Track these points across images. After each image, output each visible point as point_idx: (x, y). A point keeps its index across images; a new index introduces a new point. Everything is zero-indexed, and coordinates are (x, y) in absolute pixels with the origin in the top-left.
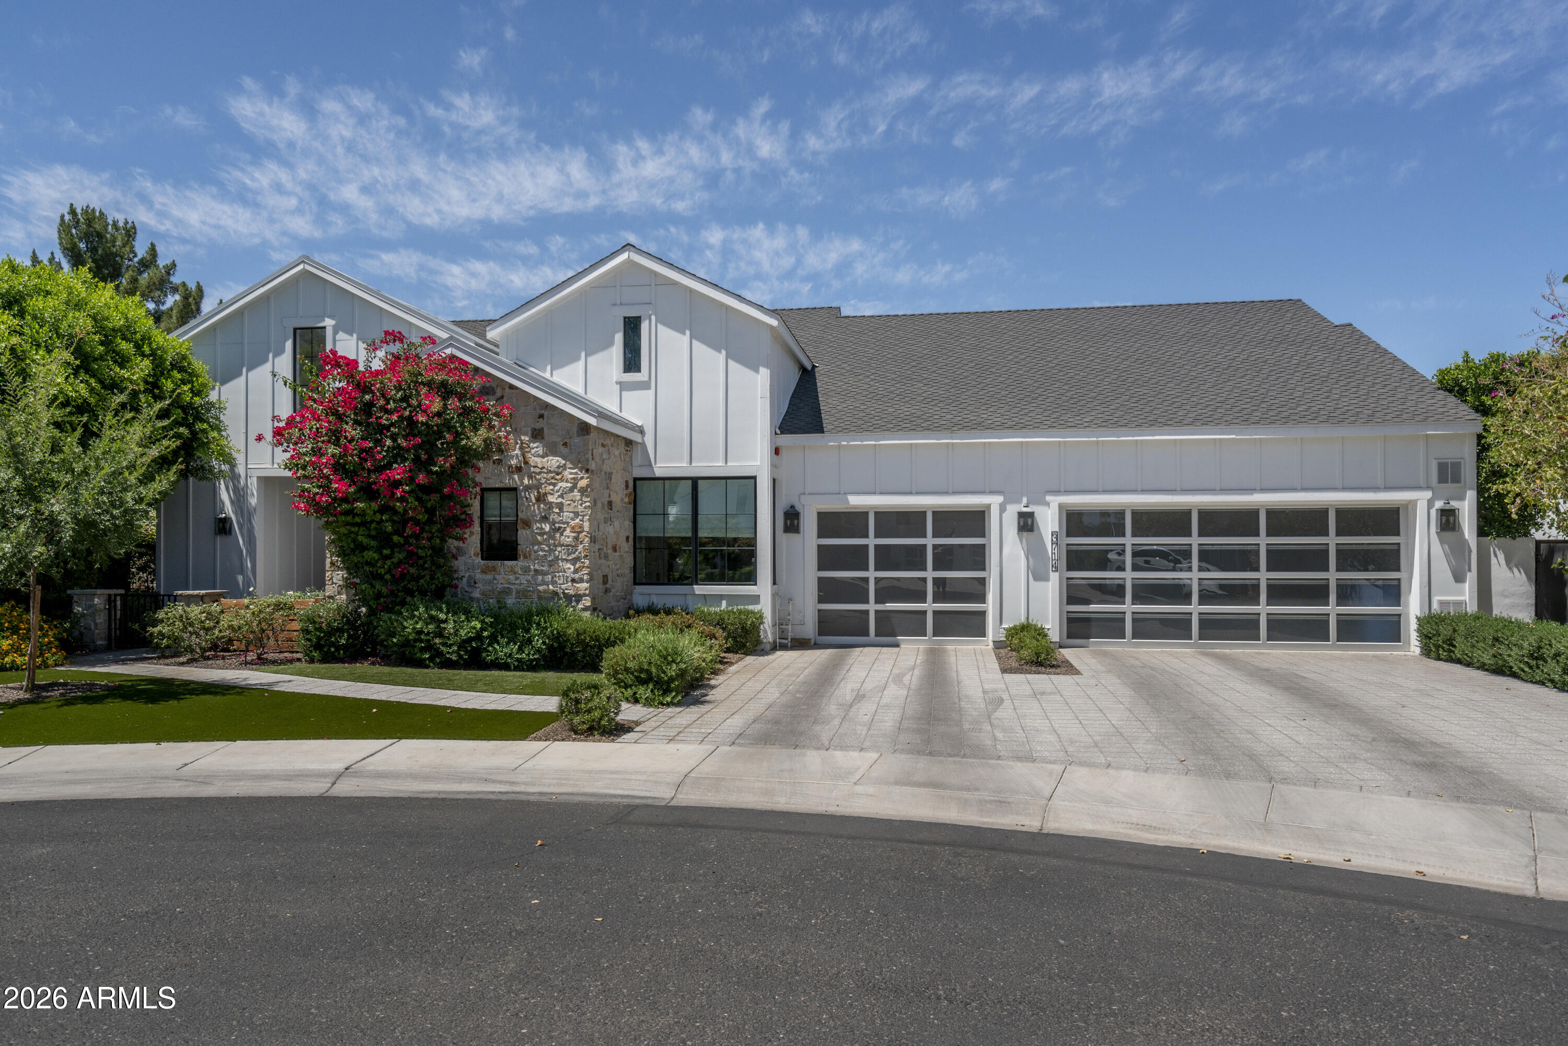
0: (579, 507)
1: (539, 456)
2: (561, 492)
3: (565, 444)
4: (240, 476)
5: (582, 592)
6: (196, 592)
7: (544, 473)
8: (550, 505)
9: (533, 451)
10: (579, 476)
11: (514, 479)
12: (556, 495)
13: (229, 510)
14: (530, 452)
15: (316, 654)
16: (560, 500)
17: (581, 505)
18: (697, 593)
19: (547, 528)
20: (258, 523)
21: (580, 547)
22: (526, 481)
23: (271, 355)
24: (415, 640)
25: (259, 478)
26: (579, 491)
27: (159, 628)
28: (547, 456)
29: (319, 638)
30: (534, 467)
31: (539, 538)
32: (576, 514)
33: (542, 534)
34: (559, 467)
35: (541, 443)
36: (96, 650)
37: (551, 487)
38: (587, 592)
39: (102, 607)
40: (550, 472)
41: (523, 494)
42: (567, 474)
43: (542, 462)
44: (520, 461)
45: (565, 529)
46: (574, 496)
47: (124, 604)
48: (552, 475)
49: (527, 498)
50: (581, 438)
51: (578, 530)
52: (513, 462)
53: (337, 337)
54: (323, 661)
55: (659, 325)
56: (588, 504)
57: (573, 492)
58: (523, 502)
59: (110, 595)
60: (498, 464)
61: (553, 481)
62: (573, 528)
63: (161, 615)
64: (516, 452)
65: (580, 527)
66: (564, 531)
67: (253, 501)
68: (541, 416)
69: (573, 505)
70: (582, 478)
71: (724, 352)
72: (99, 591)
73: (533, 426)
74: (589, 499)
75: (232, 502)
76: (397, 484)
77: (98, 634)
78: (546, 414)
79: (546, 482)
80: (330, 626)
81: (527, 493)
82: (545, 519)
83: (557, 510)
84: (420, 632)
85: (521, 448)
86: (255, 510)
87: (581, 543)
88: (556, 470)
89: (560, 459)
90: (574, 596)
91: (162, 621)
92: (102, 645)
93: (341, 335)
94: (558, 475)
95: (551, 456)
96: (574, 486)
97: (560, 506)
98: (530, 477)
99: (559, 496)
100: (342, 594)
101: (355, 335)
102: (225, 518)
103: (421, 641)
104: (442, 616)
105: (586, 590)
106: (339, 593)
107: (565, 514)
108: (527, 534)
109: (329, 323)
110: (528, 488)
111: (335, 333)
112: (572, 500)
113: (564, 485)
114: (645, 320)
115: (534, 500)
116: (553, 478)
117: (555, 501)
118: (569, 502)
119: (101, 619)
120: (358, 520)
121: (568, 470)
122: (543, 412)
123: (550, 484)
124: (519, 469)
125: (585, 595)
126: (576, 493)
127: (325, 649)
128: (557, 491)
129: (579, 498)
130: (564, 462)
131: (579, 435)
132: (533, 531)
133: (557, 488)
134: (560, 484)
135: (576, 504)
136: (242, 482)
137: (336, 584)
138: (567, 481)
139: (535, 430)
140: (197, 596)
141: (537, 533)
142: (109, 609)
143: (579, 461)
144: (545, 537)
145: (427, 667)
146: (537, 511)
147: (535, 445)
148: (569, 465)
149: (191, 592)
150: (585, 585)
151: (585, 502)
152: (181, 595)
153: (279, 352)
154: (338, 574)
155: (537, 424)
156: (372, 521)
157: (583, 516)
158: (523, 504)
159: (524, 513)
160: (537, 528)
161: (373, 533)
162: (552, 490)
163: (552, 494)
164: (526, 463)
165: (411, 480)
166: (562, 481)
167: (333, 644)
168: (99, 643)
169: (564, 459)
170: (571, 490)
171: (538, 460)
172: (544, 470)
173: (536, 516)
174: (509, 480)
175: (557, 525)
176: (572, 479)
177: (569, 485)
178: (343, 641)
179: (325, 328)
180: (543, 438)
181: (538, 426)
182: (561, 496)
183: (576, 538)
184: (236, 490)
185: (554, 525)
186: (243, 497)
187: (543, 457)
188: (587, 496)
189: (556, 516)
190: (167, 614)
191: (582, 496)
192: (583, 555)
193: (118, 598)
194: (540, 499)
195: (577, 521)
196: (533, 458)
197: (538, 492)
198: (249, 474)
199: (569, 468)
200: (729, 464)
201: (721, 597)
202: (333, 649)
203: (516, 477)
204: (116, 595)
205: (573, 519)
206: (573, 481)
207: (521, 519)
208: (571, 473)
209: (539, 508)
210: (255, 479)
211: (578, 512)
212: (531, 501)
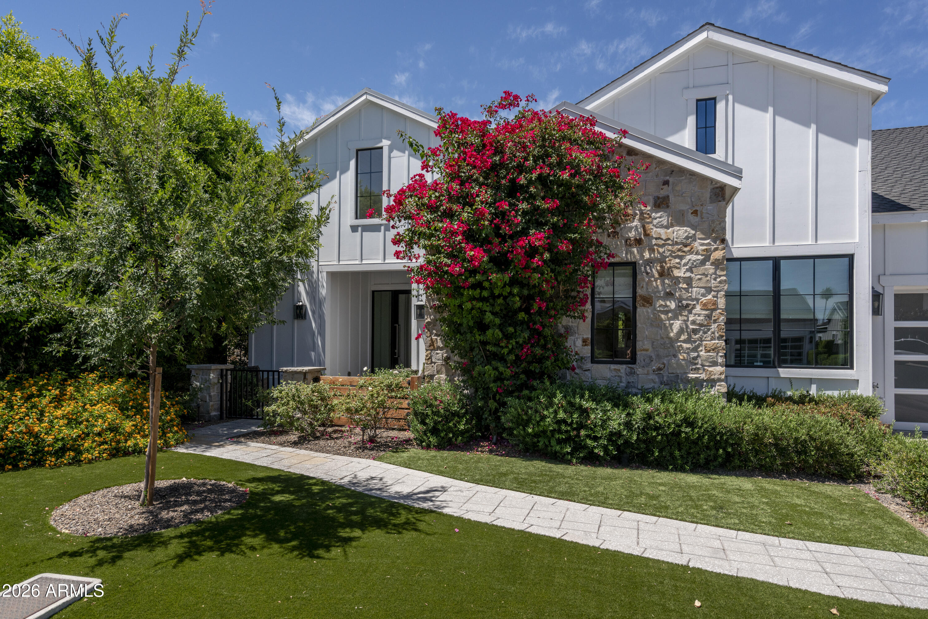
0: (713, 281)
1: (662, 227)
2: (690, 265)
3: (695, 213)
4: (313, 272)
5: (716, 377)
6: (300, 369)
7: (669, 245)
8: (677, 280)
9: (655, 222)
10: (713, 248)
11: (632, 253)
12: (684, 269)
13: (305, 300)
14: (651, 222)
15: (433, 440)
16: (688, 274)
17: (715, 279)
18: (782, 376)
19: (672, 305)
20: (327, 309)
21: (714, 326)
22: (647, 255)
23: (338, 173)
24: (553, 431)
25: (327, 272)
26: (712, 264)
27: (273, 407)
28: (672, 226)
29: (436, 423)
30: (656, 239)
31: (663, 316)
32: (709, 290)
33: (666, 313)
34: (687, 238)
35: (665, 212)
36: (210, 421)
37: (677, 260)
38: (723, 377)
39: (216, 381)
40: (677, 243)
41: (643, 268)
42: (697, 245)
43: (666, 233)
44: (640, 234)
45: (694, 307)
46: (706, 269)
47: (234, 378)
48: (679, 247)
49: (647, 273)
50: (715, 204)
51: (711, 308)
52: (632, 234)
53: (392, 155)
54: (440, 447)
55: (736, 105)
56: (724, 278)
57: (705, 265)
58: (642, 278)
59: (222, 370)
60: (614, 236)
61: (680, 253)
62: (705, 305)
63: (275, 393)
64: (635, 224)
65: (714, 304)
66: (693, 308)
67: (323, 292)
68: (666, 183)
69: (705, 279)
70: (716, 249)
71: (814, 126)
72: (214, 367)
73: (656, 194)
74: (725, 273)
75: (307, 293)
76: (533, 252)
77: (212, 406)
78: (671, 180)
79: (671, 255)
80: (448, 410)
81: (648, 268)
82: (669, 295)
83: (685, 286)
84: (559, 422)
85: (642, 219)
86: (325, 298)
87: (715, 322)
88: (684, 241)
89: (689, 229)
90: (705, 381)
91: (276, 399)
92: (215, 415)
93: (395, 153)
94: (686, 246)
95: (676, 226)
96: (707, 258)
97: (689, 281)
98: (652, 250)
99: (687, 270)
100: (441, 374)
101: (407, 152)
102: (302, 306)
103: (560, 431)
104: (586, 404)
105: (721, 374)
106: (438, 372)
107: (695, 289)
108: (647, 312)
109: (385, 143)
110: (649, 262)
111: (390, 151)
112: (704, 274)
113: (694, 257)
114: (721, 100)
115: (656, 275)
116: (679, 250)
117: (682, 275)
118: (699, 277)
119: (215, 392)
120: (485, 294)
121: (699, 241)
122: (668, 178)
123: (675, 257)
124: (638, 242)
125: (719, 380)
126: (709, 268)
127: (442, 435)
128: (685, 265)
129: (712, 271)
130: (693, 232)
131: (712, 202)
132: (655, 309)
133: (684, 261)
134: (688, 257)
135: (708, 278)
136: (315, 276)
137: (435, 363)
138: (697, 253)
139: (658, 198)
140: (300, 372)
141: (660, 311)
142: (222, 384)
143: (713, 231)
144: (670, 315)
145: (569, 462)
146: (660, 287)
147: (658, 215)
148: (699, 235)
149: (295, 369)
150: (719, 369)
151: (720, 276)
152: (286, 371)
153: (345, 170)
154: (437, 354)
155: (662, 192)
156: (499, 296)
157: (718, 292)
158: (644, 280)
159: (645, 289)
160: (661, 306)
161: (497, 309)
162: (679, 263)
163: (678, 268)
164: (646, 235)
165: (549, 248)
166: (692, 253)
167: (450, 430)
168: (213, 413)
169: (693, 230)
170: (703, 263)
171: (662, 231)
172: (670, 242)
173: (659, 292)
174: (626, 254)
175: (684, 302)
176: (704, 250)
177: (700, 257)
178: (462, 427)
179: (381, 148)
180: (668, 207)
181: (662, 193)
182: (690, 270)
183: (709, 317)
184: (310, 282)
185: (681, 302)
186: (316, 288)
187: (667, 227)
188: (722, 270)
189: (684, 292)
190: (281, 393)
191: (716, 269)
192: (717, 335)
193: (229, 372)
194: (664, 274)
195: (710, 297)
196: (655, 229)
197: (662, 267)
198: (320, 270)
199: (700, 239)
200: (818, 243)
201: (811, 381)
202: (451, 435)
203: (635, 250)
204: (227, 370)
205: (704, 295)
206: (705, 253)
207: (640, 296)
208: (702, 245)
209: (663, 283)
210: (325, 274)
211: (711, 287)
212: (653, 276)
